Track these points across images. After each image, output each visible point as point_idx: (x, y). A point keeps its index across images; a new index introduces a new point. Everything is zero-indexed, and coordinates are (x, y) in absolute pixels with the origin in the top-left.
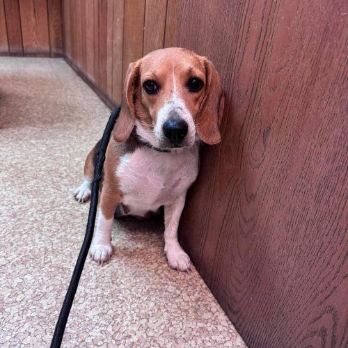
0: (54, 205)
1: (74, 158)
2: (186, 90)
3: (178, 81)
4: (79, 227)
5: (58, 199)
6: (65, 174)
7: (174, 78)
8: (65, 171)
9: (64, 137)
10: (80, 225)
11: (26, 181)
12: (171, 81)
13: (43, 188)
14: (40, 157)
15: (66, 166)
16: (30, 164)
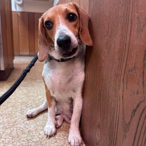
0: (15, 124)
1: (38, 96)
2: (67, 21)
3: (62, 18)
4: (23, 141)
5: (20, 120)
6: (30, 105)
7: (59, 16)
8: (31, 103)
9: (38, 86)
10: (24, 139)
11: (8, 108)
12: (58, 18)
13: (14, 113)
14: (21, 96)
15: (32, 100)
16: (14, 99)
